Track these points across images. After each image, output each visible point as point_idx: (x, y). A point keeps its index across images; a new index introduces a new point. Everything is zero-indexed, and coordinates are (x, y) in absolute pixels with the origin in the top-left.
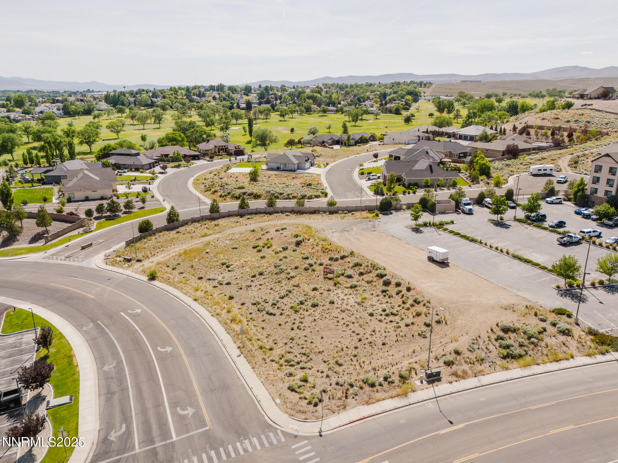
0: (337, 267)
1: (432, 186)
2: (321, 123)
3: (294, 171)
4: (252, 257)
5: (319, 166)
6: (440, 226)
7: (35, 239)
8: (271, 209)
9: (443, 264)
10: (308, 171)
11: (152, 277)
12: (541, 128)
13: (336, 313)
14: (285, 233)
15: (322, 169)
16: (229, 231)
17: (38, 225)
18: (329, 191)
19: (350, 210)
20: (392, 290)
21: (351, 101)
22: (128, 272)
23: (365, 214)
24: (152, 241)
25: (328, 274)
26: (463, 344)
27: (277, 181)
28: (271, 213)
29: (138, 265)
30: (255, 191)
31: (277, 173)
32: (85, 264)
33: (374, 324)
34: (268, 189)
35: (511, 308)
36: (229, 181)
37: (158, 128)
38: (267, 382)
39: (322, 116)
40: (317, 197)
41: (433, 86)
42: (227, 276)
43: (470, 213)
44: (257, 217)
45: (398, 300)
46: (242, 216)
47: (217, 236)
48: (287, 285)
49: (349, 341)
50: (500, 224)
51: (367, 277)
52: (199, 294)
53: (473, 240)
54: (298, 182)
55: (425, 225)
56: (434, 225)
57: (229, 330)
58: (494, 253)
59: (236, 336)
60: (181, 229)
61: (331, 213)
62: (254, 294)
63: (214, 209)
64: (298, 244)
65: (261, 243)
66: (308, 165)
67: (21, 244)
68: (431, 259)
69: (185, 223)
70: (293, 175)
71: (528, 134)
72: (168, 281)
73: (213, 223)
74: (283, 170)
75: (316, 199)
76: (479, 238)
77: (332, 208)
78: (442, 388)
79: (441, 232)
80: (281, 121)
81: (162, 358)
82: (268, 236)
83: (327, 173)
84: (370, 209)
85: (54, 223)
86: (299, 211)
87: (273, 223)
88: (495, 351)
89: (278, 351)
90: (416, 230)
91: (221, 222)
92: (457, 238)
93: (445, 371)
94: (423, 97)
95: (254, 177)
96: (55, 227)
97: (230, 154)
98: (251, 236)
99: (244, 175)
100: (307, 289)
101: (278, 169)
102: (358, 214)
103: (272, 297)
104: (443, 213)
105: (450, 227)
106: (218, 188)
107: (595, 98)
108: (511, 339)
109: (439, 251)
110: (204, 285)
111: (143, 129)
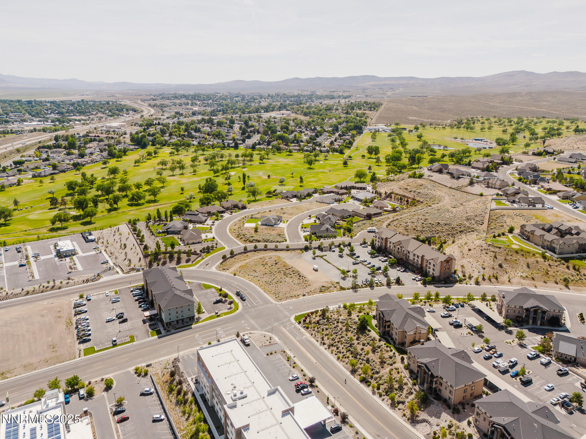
0: (287, 272)
1: (326, 237)
2: (287, 164)
3: (273, 226)
4: (262, 268)
5: (284, 222)
6: (322, 257)
7: (188, 261)
8: (265, 249)
9: (316, 270)
10: (279, 226)
11: (235, 275)
12: (397, 194)
13: (286, 284)
14: (272, 259)
15: (285, 224)
16: (252, 258)
17: (187, 256)
18: (287, 239)
19: (294, 250)
20: (301, 278)
21: (310, 138)
22: (226, 273)
23: (299, 251)
24: (228, 262)
25: (285, 274)
26: (313, 289)
27: (266, 232)
28: (265, 250)
29: (228, 271)
30: (258, 239)
31: (266, 227)
32: (210, 270)
33: (295, 286)
34: (263, 238)
35: (327, 282)
36: (246, 232)
37: (182, 174)
38: (271, 297)
39: (289, 155)
40: (283, 242)
41: (382, 108)
42: (256, 274)
43: (334, 251)
44: (261, 252)
45: (302, 280)
46: (255, 251)
47: (249, 260)
48: (273, 277)
49: (288, 290)
50: (341, 256)
51: (295, 275)
52: (250, 279)
53: (329, 263)
54: (274, 233)
55: (317, 256)
56: (320, 256)
57: (261, 288)
58: (333, 267)
59: (262, 289)
60: (235, 257)
61: (287, 250)
62: (265, 279)
63: (245, 249)
64: (276, 264)
65: (264, 263)
66: (279, 222)
67: (183, 263)
68: (314, 269)
69: (236, 255)
70: (272, 228)
71: (391, 198)
72: (239, 276)
73: (246, 254)
74: (269, 225)
75: (282, 243)
76: (331, 262)
77: (288, 249)
78: (305, 297)
79: (321, 259)
80: (260, 163)
81: (247, 293)
82: (266, 261)
83: (288, 226)
84: (301, 249)
85: (192, 255)
86: (276, 249)
87: (267, 255)
88: (319, 290)
89: (272, 292)
90: (314, 259)
91: (248, 254)
92: (325, 261)
93: (306, 294)
94: (368, 127)
95: (256, 230)
96: (193, 257)
97: (239, 209)
98: (260, 260)
99: (252, 228)
100: (279, 278)
101: (266, 225)
102: (296, 251)
103: (271, 280)
104: (325, 251)
105: (324, 257)
106: (242, 236)
107: (436, 172)
108: (323, 289)
109: (316, 267)
110: (250, 277)
111: (173, 175)
